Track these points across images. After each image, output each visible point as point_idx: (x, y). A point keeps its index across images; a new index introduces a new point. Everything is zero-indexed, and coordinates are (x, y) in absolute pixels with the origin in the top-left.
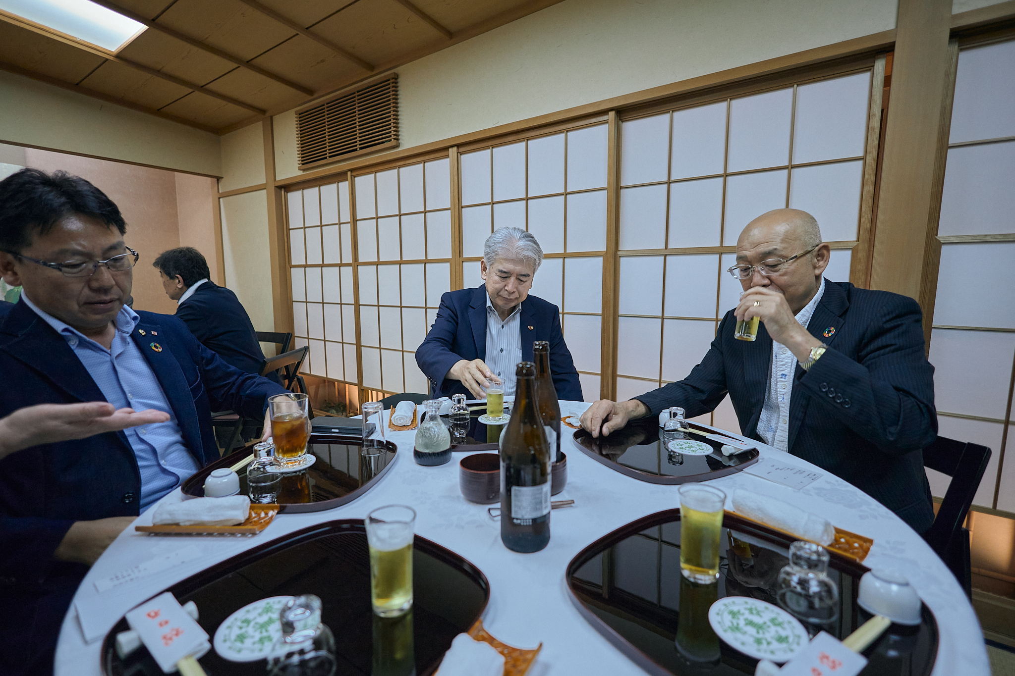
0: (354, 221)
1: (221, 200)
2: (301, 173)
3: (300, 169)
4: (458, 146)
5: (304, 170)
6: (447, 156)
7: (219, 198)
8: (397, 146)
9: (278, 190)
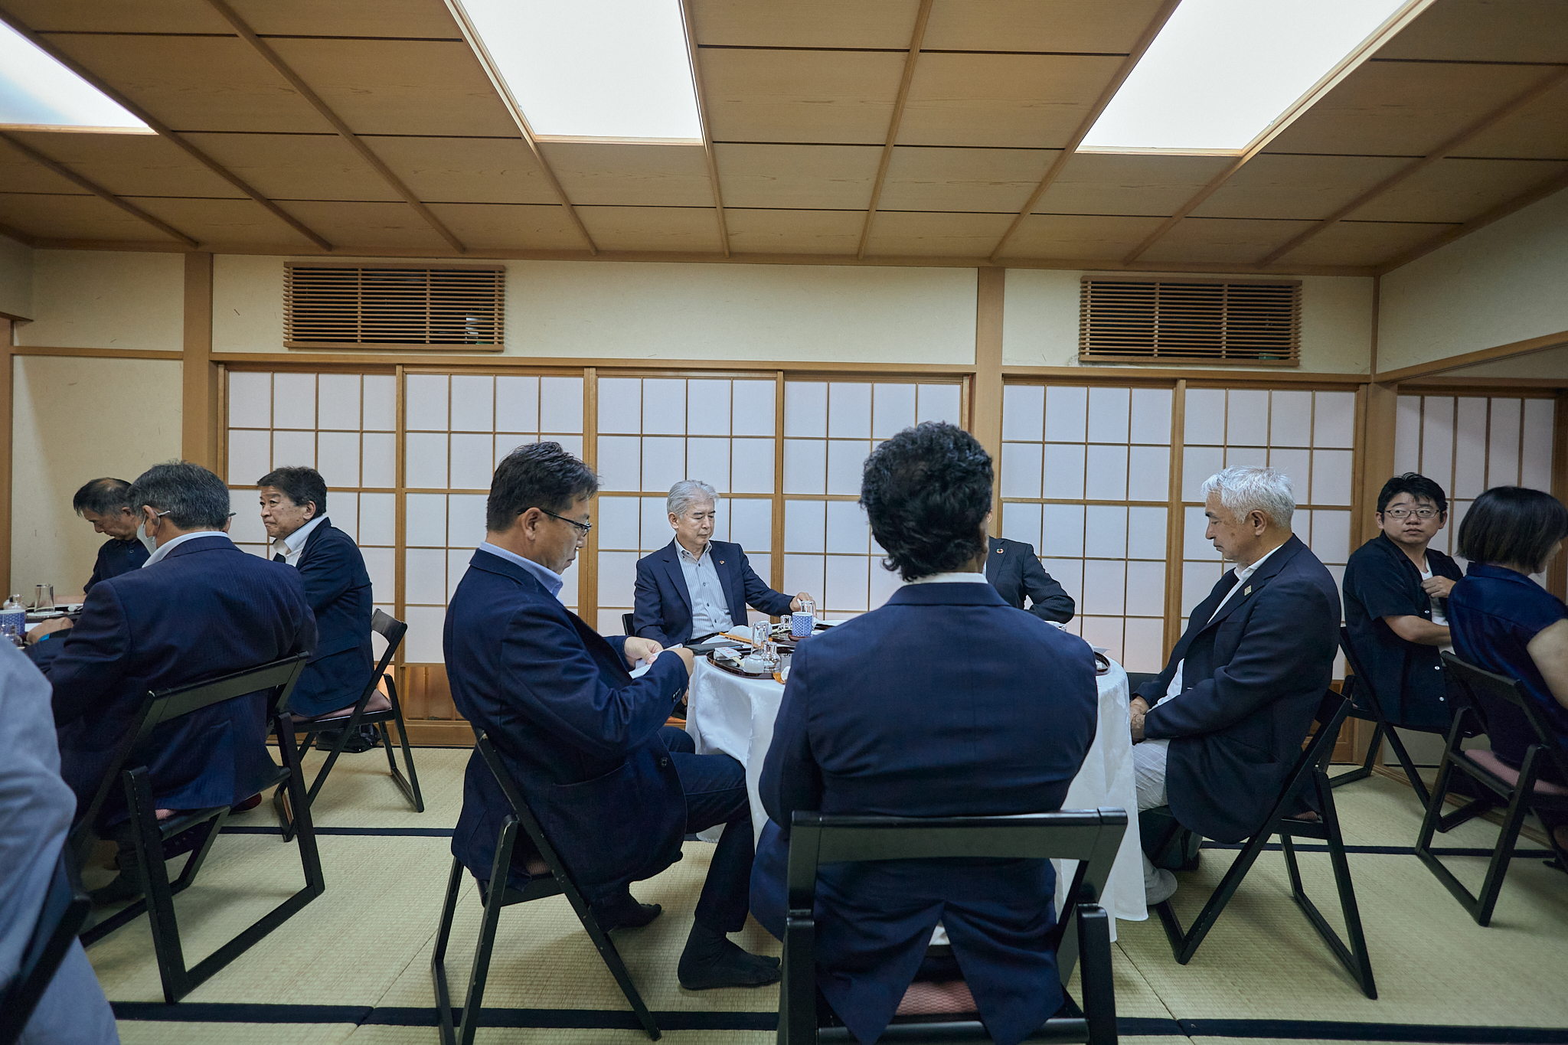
0: (402, 432)
1: (18, 360)
2: (286, 351)
3: (285, 344)
4: (597, 368)
5: (290, 348)
6: (582, 376)
7: (13, 355)
8: (501, 351)
9: (214, 366)
